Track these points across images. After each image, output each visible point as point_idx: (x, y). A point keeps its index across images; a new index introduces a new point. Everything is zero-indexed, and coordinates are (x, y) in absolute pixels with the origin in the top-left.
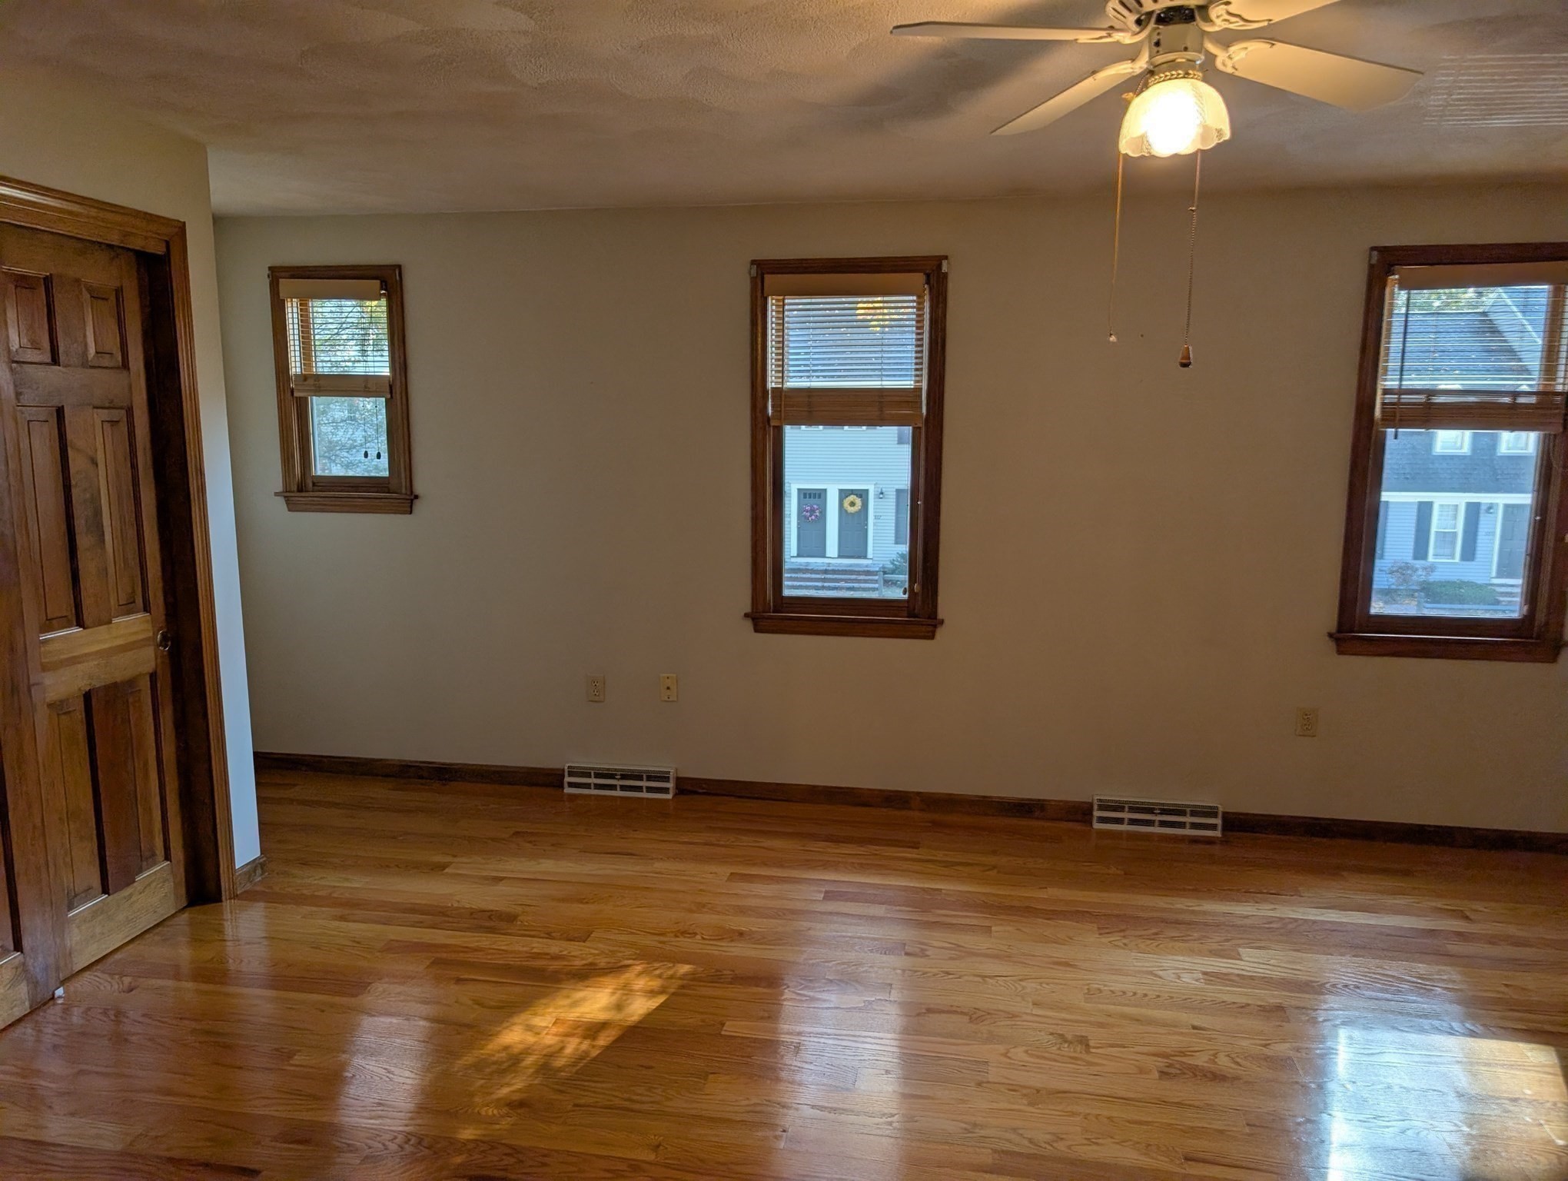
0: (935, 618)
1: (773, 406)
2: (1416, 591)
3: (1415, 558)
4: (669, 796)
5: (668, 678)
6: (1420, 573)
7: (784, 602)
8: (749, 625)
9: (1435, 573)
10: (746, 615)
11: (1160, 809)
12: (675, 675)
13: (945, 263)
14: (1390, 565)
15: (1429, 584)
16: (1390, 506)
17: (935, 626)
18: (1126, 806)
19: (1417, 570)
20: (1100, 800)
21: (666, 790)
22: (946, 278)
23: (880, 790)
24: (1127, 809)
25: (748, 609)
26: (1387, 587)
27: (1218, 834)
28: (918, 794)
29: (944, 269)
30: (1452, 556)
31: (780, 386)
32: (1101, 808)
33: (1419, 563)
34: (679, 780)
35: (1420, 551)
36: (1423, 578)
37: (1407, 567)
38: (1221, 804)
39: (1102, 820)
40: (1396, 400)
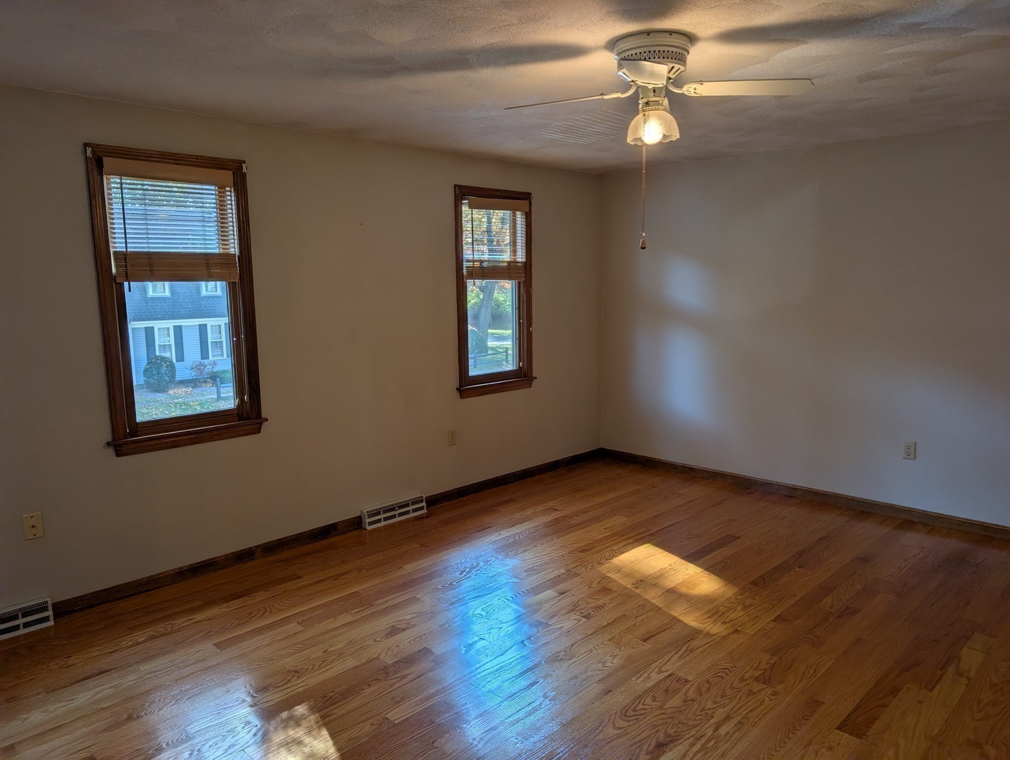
0: (261, 418)
1: (117, 267)
2: (207, 378)
3: (202, 358)
4: (51, 623)
5: (32, 517)
6: (208, 367)
7: (139, 427)
8: (111, 451)
9: (217, 366)
10: (108, 444)
11: (398, 507)
12: (39, 513)
13: (244, 166)
14: (191, 364)
15: (214, 373)
16: (183, 328)
17: (261, 424)
18: (382, 510)
19: (207, 365)
20: (367, 512)
21: (46, 619)
22: (246, 176)
23: (232, 553)
24: (382, 513)
25: (109, 438)
26: (191, 378)
27: (425, 511)
28: (257, 547)
29: (244, 170)
30: (222, 355)
31: (125, 250)
32: (370, 516)
33: (206, 361)
34: (55, 606)
35: (204, 355)
36: (210, 370)
37: (201, 364)
38: (422, 493)
39: (370, 524)
40: (472, 266)
